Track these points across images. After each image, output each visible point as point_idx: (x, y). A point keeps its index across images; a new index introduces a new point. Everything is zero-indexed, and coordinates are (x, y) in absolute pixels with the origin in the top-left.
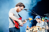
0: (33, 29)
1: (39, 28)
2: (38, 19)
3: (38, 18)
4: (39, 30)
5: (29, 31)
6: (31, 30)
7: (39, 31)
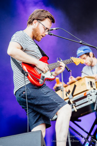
0: (75, 86)
1: (91, 82)
2: (85, 56)
3: (86, 54)
4: (92, 87)
5: (65, 93)
6: (69, 91)
7: (93, 90)
